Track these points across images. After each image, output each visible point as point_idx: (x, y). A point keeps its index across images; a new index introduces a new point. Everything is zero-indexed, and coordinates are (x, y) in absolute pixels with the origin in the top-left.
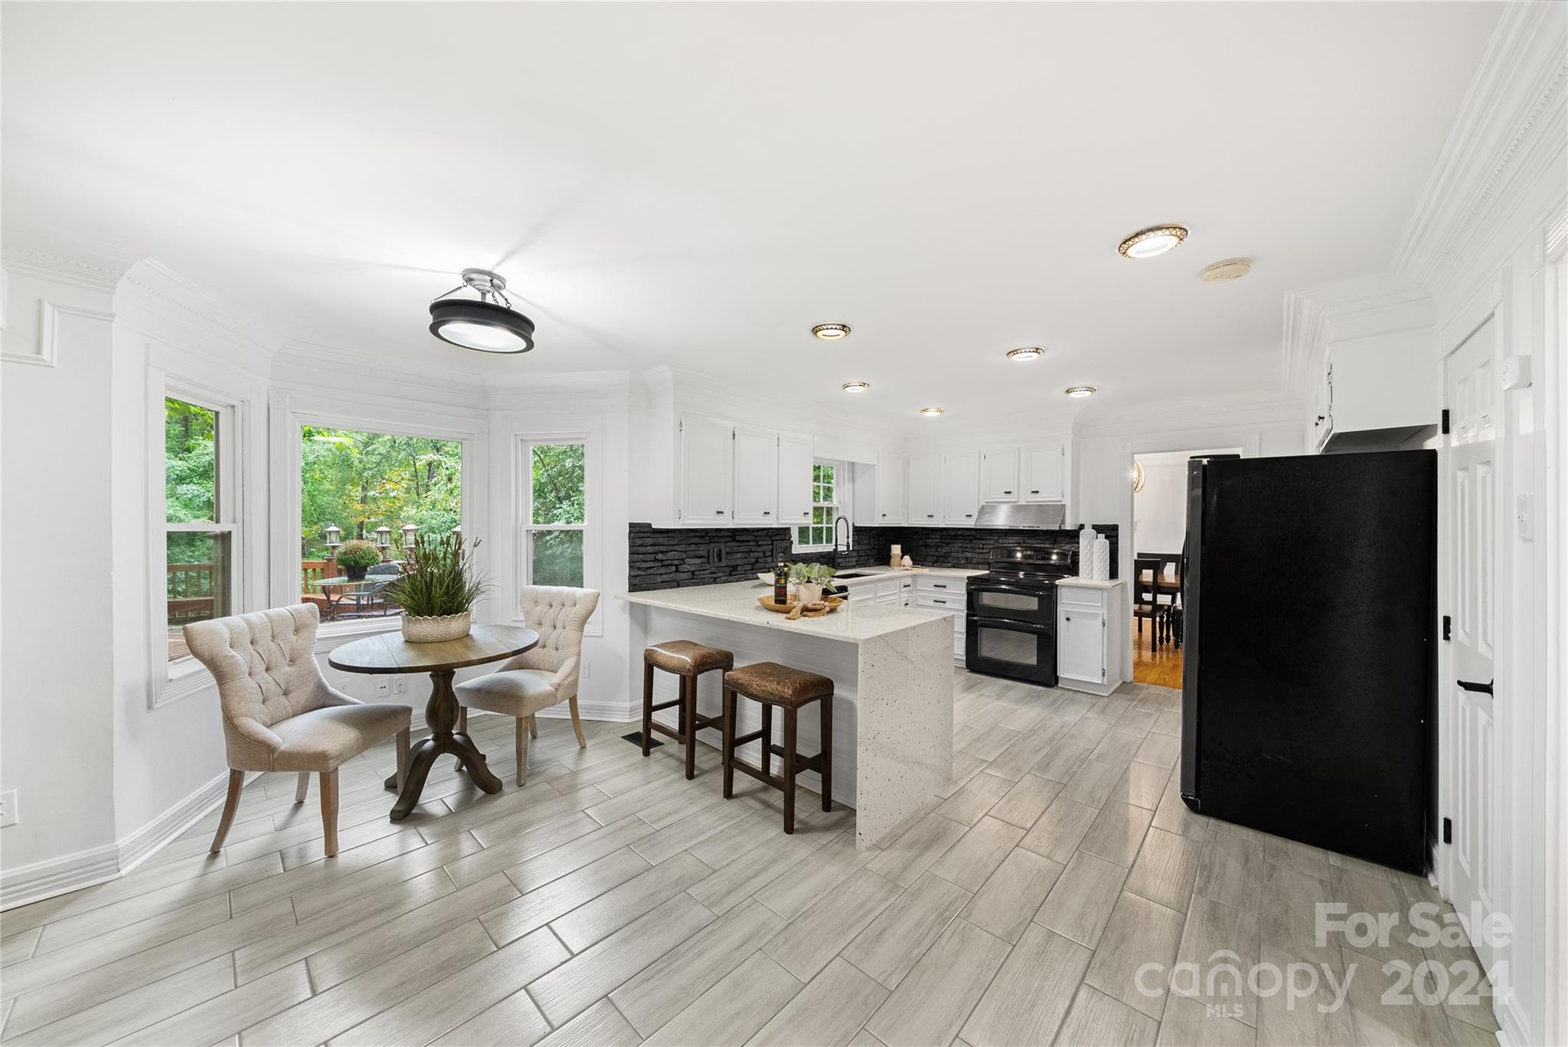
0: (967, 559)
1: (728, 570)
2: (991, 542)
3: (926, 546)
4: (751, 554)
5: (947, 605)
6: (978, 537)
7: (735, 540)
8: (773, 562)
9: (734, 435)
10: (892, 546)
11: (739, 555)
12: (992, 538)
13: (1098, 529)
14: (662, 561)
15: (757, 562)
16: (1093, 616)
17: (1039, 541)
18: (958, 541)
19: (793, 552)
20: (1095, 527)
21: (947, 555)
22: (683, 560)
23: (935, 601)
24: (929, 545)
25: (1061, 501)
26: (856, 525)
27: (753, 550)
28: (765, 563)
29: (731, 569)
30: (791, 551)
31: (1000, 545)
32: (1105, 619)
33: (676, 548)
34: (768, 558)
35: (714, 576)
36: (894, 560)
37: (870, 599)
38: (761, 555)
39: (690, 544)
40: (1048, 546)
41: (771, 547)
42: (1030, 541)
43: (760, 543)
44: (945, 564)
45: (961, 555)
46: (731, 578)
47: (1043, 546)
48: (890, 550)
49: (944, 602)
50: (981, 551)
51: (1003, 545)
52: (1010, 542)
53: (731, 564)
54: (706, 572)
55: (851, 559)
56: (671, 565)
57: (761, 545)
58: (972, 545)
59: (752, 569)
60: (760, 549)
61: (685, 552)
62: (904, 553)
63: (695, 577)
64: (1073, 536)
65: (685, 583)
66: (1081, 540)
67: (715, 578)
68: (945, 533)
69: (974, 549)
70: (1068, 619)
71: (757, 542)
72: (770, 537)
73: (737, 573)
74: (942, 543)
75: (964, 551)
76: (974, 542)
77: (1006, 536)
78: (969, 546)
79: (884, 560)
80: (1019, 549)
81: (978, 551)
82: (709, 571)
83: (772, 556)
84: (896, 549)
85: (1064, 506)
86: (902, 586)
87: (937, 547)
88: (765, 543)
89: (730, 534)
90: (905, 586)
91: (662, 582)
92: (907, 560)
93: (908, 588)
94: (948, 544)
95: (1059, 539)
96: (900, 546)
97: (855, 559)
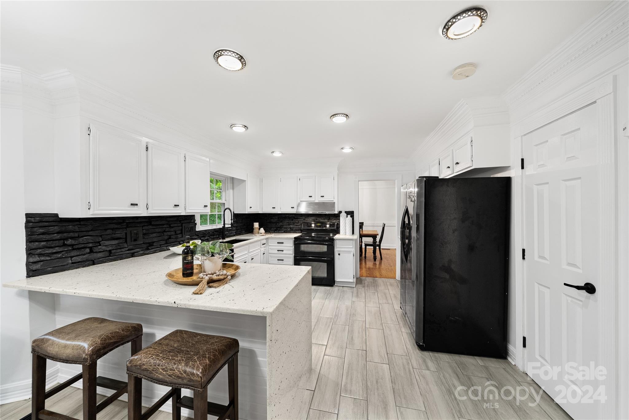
0: (291, 228)
1: (145, 246)
2: (301, 220)
3: (271, 222)
4: (165, 233)
5: (284, 252)
6: (296, 217)
7: (151, 225)
8: (182, 237)
9: (147, 148)
10: (254, 223)
11: (155, 235)
12: (302, 218)
13: (348, 213)
14: (72, 245)
15: (170, 238)
16: (349, 252)
17: (322, 219)
18: (286, 220)
19: (197, 230)
20: (346, 212)
21: (281, 227)
22: (99, 242)
23: (278, 251)
24: (272, 222)
25: (333, 201)
26: (235, 213)
27: (166, 231)
28: (177, 238)
29: (148, 245)
30: (195, 229)
31: (306, 221)
32: (354, 253)
33: (90, 233)
34: (178, 235)
35: (132, 251)
36: (256, 231)
37: (246, 254)
38: (173, 233)
39: (106, 230)
40: (326, 221)
41: (181, 228)
42: (319, 219)
43: (172, 225)
44: (280, 231)
45: (288, 226)
46: (146, 252)
47: (324, 221)
48: (253, 225)
49: (283, 251)
50: (297, 224)
51: (307, 221)
52: (310, 220)
53: (147, 242)
54: (123, 250)
55: (233, 232)
56: (85, 248)
57: (173, 227)
58: (293, 222)
59: (166, 243)
60: (172, 230)
61: (101, 236)
62: (260, 226)
63: (111, 255)
64: (337, 216)
65: (100, 261)
66: (341, 218)
67: (133, 253)
68: (280, 216)
69: (294, 223)
70: (339, 254)
71: (170, 225)
72: (180, 221)
73: (153, 247)
74: (279, 221)
75: (289, 225)
76: (294, 220)
77: (308, 217)
78: (292, 222)
79: (250, 230)
80: (313, 222)
81: (296, 224)
82: (127, 249)
83: (182, 233)
84: (256, 225)
85: (334, 203)
86: (262, 244)
87: (276, 223)
88: (176, 225)
89: (147, 220)
90: (263, 244)
91: (72, 263)
92: (262, 230)
93: (264, 245)
94: (282, 221)
95: (331, 218)
96: (258, 223)
97: (235, 231)
